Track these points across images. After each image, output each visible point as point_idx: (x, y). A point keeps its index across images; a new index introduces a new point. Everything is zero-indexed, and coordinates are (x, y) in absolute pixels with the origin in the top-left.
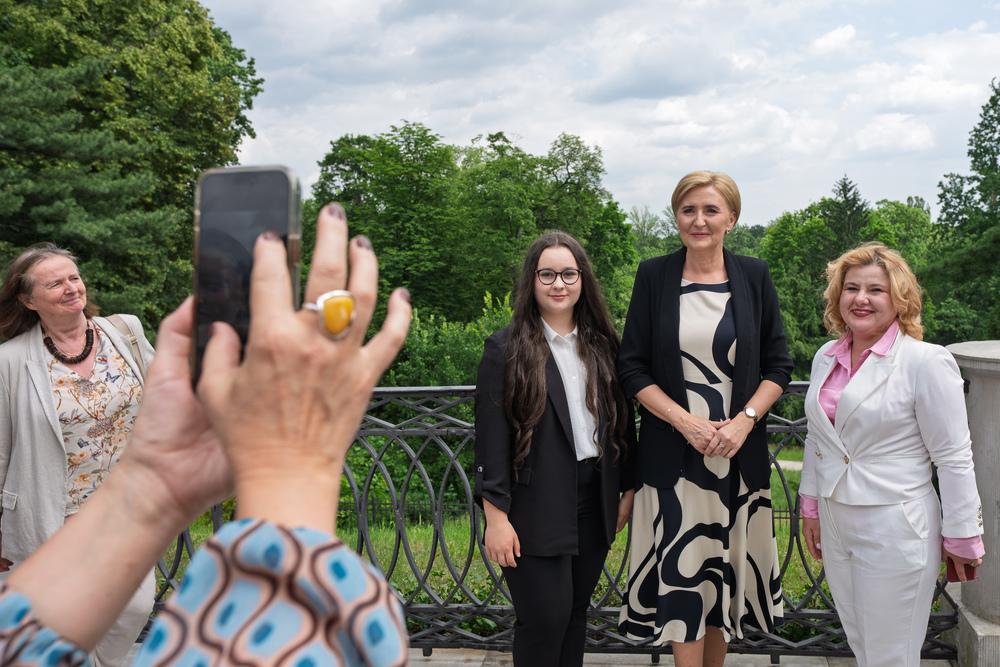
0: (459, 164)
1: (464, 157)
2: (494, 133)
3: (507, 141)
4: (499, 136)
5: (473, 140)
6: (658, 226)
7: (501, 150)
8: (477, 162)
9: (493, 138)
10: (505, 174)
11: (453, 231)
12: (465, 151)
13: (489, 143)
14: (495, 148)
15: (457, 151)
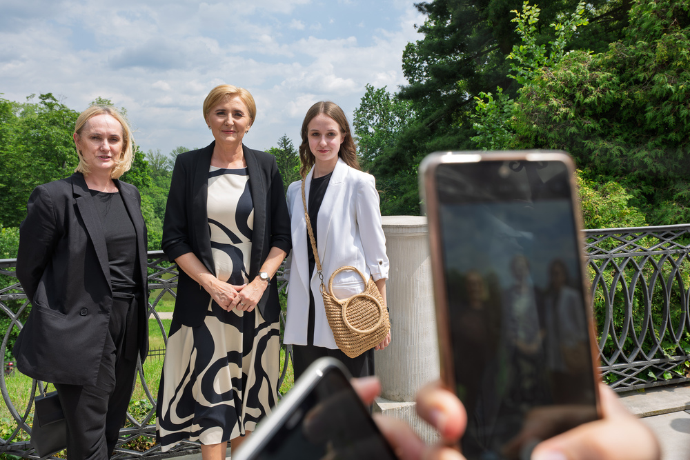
0: (18, 115)
1: (22, 110)
2: (45, 94)
3: (55, 100)
4: (49, 96)
5: (27, 98)
6: (166, 163)
7: (50, 106)
8: (32, 113)
9: (43, 97)
10: (54, 123)
11: (11, 163)
12: (23, 106)
13: (41, 100)
14: (45, 104)
15: (17, 106)
